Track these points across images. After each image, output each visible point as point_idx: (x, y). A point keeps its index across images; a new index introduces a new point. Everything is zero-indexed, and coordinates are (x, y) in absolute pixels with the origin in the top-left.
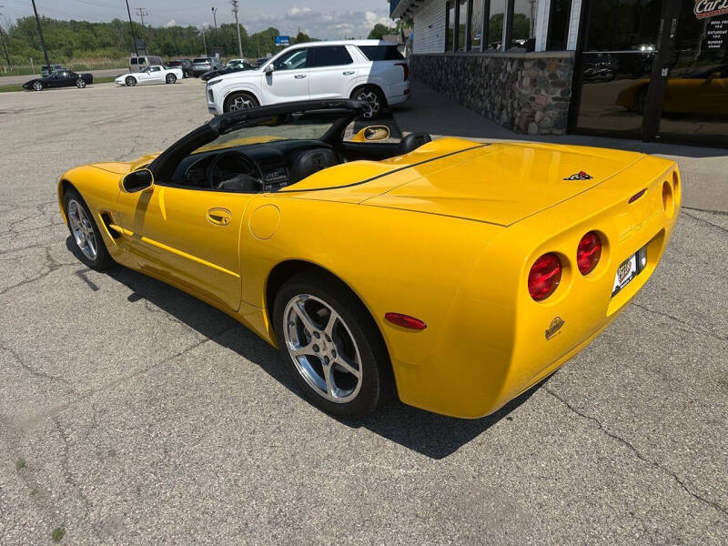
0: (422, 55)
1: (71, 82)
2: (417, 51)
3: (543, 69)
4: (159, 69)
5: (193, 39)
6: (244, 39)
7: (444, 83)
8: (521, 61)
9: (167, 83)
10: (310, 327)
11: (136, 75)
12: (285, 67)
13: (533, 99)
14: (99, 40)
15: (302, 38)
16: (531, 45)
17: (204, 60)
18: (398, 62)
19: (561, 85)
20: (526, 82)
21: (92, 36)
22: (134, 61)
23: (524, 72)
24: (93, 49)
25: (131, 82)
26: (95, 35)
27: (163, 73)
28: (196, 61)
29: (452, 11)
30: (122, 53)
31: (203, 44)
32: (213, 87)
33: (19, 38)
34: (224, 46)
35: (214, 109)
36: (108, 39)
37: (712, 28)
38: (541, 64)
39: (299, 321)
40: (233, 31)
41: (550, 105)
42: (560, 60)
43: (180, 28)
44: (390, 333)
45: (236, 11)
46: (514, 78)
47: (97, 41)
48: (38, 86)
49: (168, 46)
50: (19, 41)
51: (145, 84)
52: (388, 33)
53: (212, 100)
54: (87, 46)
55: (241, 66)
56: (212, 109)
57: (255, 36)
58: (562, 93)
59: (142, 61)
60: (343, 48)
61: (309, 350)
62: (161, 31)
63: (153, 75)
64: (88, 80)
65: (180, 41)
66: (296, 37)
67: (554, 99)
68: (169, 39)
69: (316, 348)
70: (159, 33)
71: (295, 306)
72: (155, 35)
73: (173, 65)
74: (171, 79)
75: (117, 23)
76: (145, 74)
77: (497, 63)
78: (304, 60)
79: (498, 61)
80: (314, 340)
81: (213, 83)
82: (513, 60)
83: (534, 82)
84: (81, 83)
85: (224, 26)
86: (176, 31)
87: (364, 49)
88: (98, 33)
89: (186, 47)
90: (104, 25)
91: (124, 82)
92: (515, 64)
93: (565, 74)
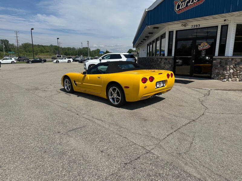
0: (141, 58)
1: (40, 61)
2: (140, 56)
3: (166, 60)
4: (66, 59)
5: (74, 51)
6: (90, 51)
7: (146, 64)
8: (162, 58)
9: (68, 62)
10: (113, 93)
11: (59, 60)
12: (104, 59)
13: (164, 67)
14: (46, 50)
15: (107, 52)
16: (164, 55)
17: (79, 57)
18: (133, 58)
19: (171, 64)
20: (163, 63)
21: (44, 49)
22: (58, 57)
23: (162, 61)
24: (44, 53)
25: (57, 62)
26: (45, 49)
27: (67, 60)
28: (76, 57)
29: (149, 47)
30: (52, 54)
31: (77, 53)
32: (86, 63)
33: (21, 49)
34: (83, 53)
35: (86, 68)
36: (49, 50)
37: (202, 52)
38: (166, 59)
39: (111, 92)
40: (87, 49)
41: (168, 68)
42: (170, 58)
43: (70, 48)
44: (125, 89)
45: (88, 44)
46: (160, 62)
47: (45, 51)
48: (30, 62)
49: (66, 53)
50: (22, 50)
51: (62, 63)
52: (133, 52)
53: (85, 66)
54: (42, 52)
55: (90, 59)
56: (85, 68)
57: (93, 51)
58: (171, 66)
59: (60, 56)
60: (119, 55)
61: (112, 97)
62: (65, 48)
63: (64, 60)
64: (45, 61)
65: (70, 52)
66: (105, 52)
67: (169, 67)
68: (67, 51)
69: (114, 96)
70: (64, 49)
71: (111, 89)
72: (63, 50)
73: (70, 58)
74: (69, 62)
75: (51, 46)
76: (62, 60)
77: (157, 59)
78: (109, 57)
79: (157, 58)
80: (114, 95)
81: (86, 62)
82: (160, 58)
83: (164, 63)
84: (43, 62)
85: (84, 48)
86: (69, 49)
87: (125, 55)
88: (46, 48)
89: (72, 53)
90: (47, 46)
91: (55, 62)
92: (161, 59)
93: (171, 61)
